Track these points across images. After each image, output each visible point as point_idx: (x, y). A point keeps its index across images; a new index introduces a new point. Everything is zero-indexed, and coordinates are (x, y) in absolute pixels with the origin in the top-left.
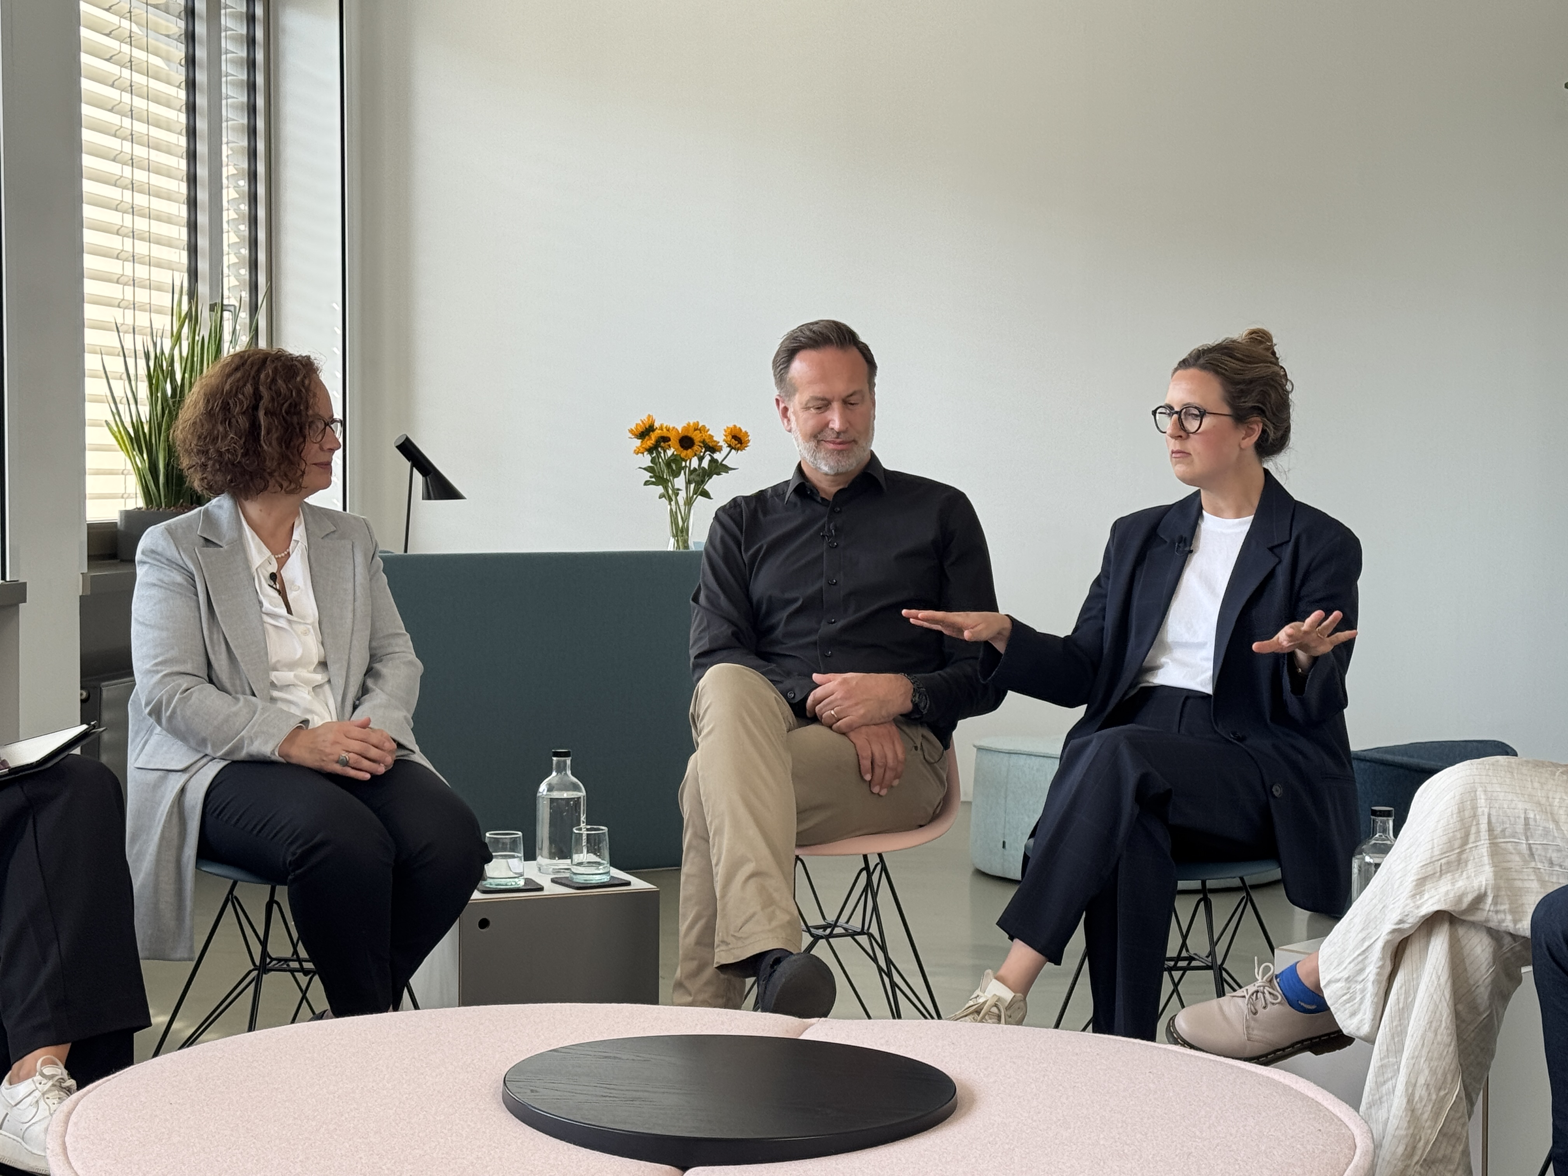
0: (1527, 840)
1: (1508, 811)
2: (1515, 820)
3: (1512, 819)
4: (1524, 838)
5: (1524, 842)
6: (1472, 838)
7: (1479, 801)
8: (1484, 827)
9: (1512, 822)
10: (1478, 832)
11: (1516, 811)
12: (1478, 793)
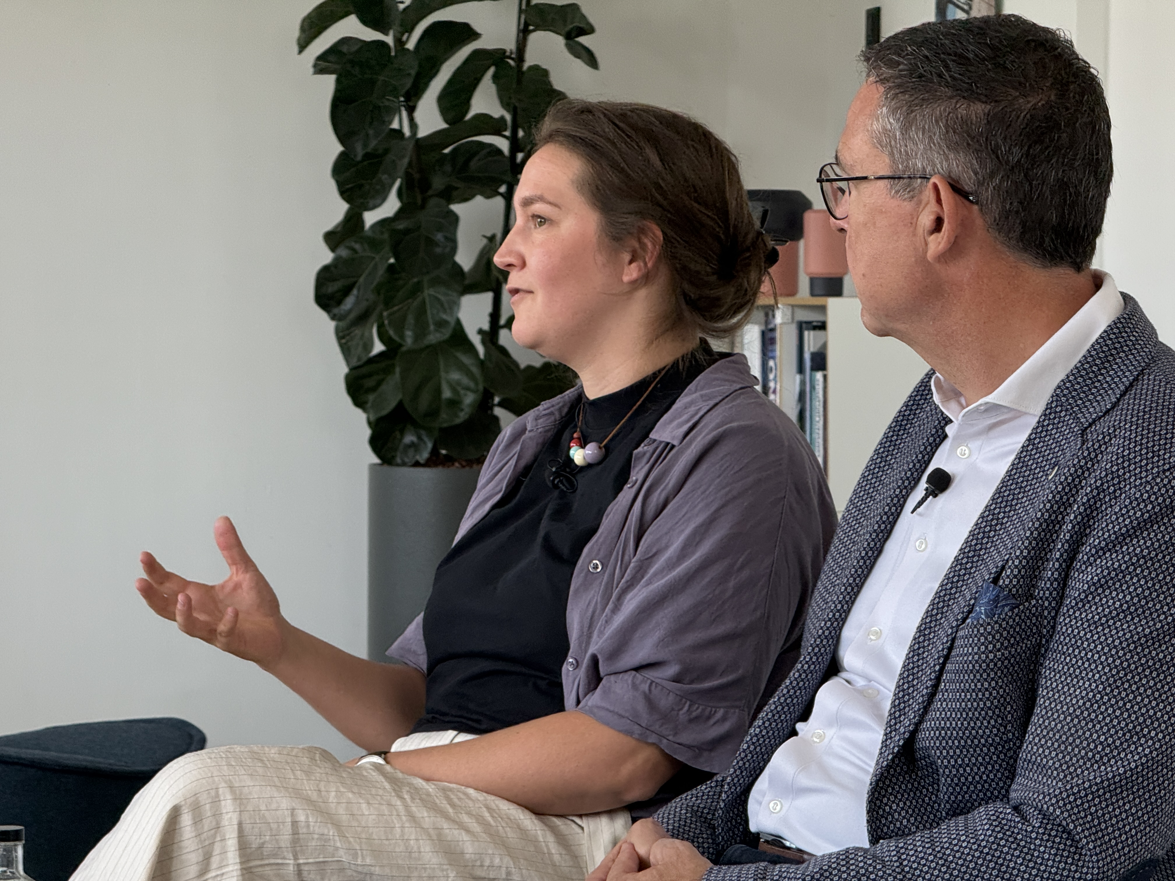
0: (296, 858)
1: (267, 814)
2: (279, 826)
3: (274, 826)
4: (291, 856)
5: (292, 862)
6: (215, 861)
7: (223, 803)
8: (232, 843)
9: (274, 833)
10: (224, 852)
11: (279, 813)
12: (221, 791)
